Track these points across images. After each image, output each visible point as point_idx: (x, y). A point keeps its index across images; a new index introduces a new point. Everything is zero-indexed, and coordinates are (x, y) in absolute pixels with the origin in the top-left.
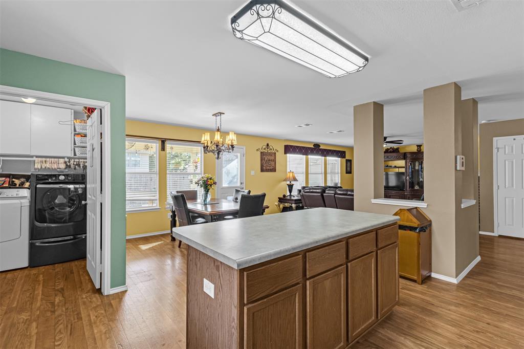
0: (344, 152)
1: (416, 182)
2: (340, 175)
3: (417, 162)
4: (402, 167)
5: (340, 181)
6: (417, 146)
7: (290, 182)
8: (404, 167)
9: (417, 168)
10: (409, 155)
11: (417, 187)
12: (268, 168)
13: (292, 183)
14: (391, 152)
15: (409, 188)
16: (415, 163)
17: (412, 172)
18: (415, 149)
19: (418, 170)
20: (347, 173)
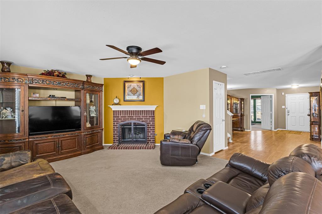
10: (86, 86)
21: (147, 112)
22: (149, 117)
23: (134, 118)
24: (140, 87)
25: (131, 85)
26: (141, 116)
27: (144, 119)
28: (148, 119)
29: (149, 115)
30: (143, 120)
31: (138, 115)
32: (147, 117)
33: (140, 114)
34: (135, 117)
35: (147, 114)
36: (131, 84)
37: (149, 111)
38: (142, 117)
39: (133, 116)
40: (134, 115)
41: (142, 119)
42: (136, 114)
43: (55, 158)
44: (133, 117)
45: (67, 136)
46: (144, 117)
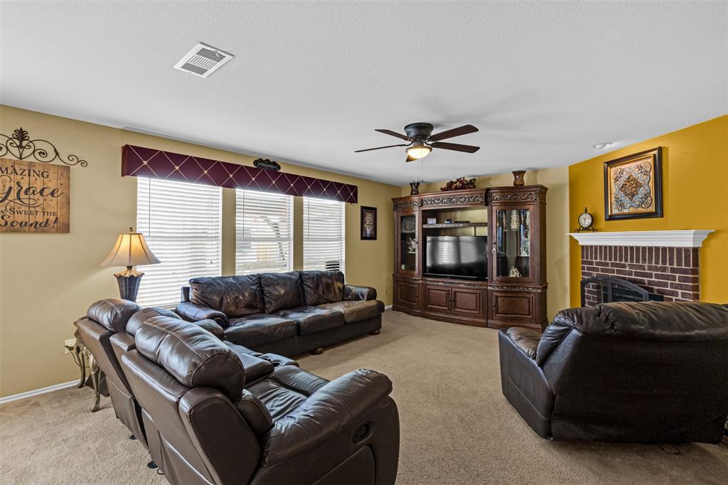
0: (354, 189)
1: (512, 260)
2: (344, 242)
3: (514, 212)
4: (481, 225)
5: (344, 259)
6: (515, 173)
7: (130, 268)
8: (486, 225)
9: (514, 226)
10: (496, 196)
11: (514, 273)
12: (21, 218)
13: (139, 269)
14: (456, 188)
15: (498, 275)
16: (511, 214)
17: (504, 234)
18: (510, 182)
19: (518, 233)
20: (363, 238)
21: (665, 253)
22: (673, 270)
23: (627, 269)
24: (646, 173)
25: (621, 172)
26: (646, 265)
27: (657, 276)
28: (668, 277)
29: (671, 263)
30: (653, 279)
31: (638, 261)
32: (664, 269)
33: (644, 259)
34: (631, 266)
35: (664, 262)
36: (622, 167)
37: (671, 249)
38: (649, 269)
39: (623, 262)
40: (626, 261)
41: (650, 276)
42: (632, 260)
43: (445, 316)
44: (624, 266)
45: (462, 285)
46: (656, 269)
